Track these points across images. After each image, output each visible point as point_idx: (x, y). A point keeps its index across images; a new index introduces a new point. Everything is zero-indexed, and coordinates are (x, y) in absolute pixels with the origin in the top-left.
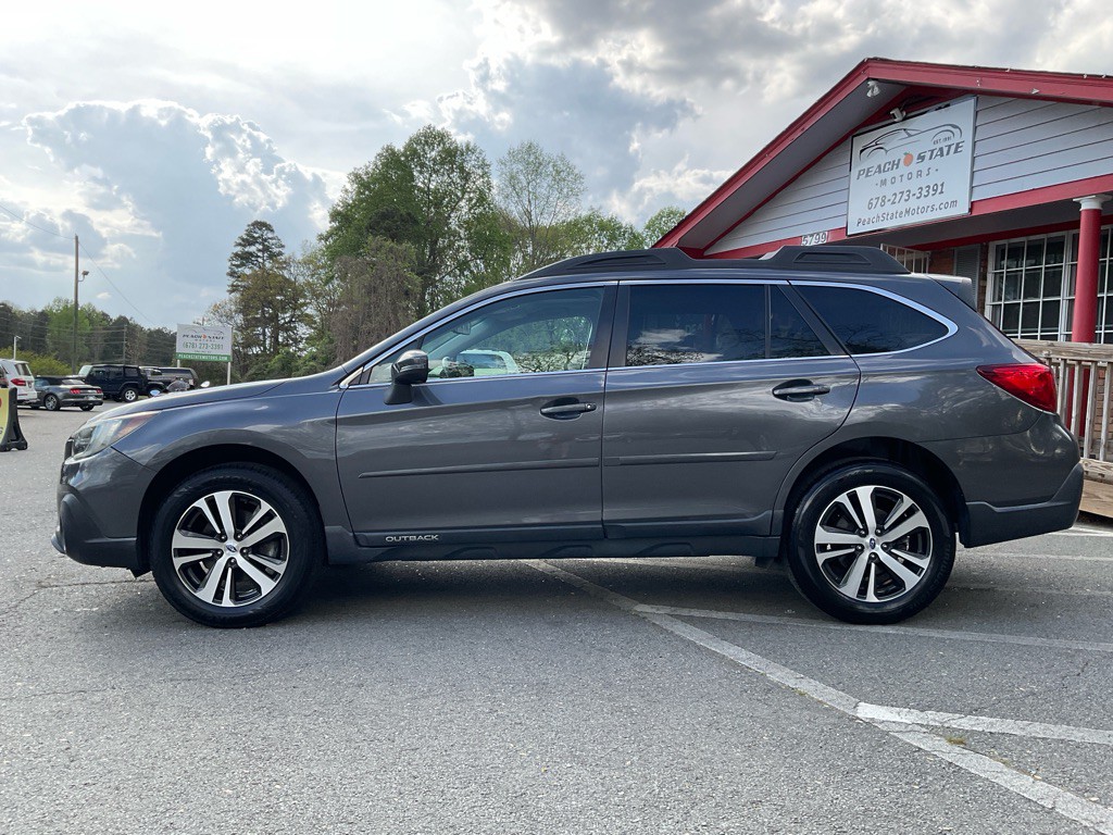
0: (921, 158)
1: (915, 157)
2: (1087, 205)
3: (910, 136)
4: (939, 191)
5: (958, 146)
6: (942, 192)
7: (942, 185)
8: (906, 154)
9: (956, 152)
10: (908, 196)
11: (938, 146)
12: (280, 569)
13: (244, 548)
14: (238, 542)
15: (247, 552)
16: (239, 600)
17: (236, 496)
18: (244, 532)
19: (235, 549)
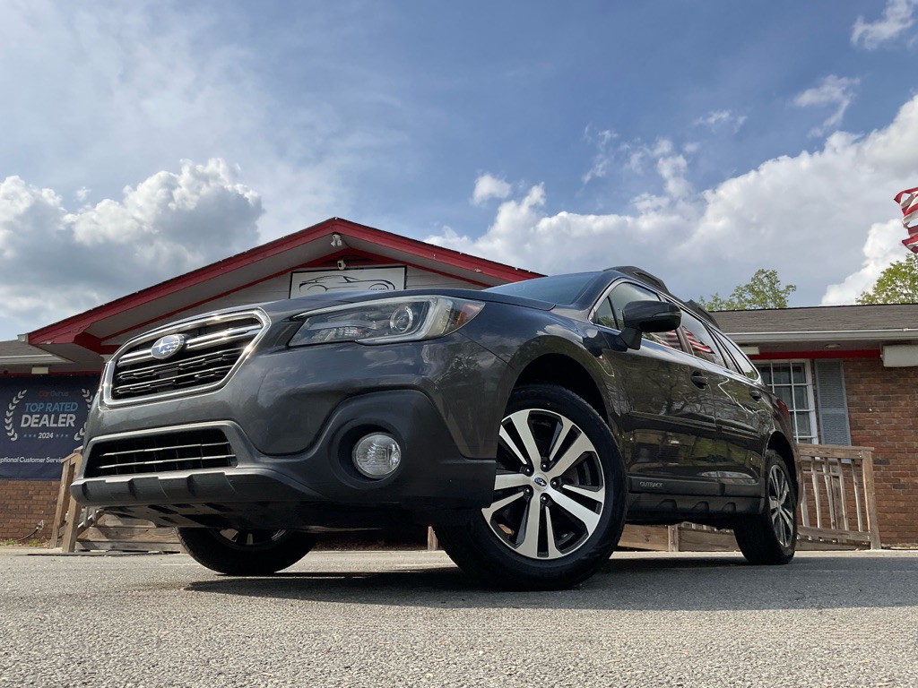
3: (349, 282)
12: (599, 496)
13: (555, 479)
14: (546, 473)
15: (557, 483)
16: (561, 548)
17: (532, 417)
18: (551, 458)
19: (545, 482)
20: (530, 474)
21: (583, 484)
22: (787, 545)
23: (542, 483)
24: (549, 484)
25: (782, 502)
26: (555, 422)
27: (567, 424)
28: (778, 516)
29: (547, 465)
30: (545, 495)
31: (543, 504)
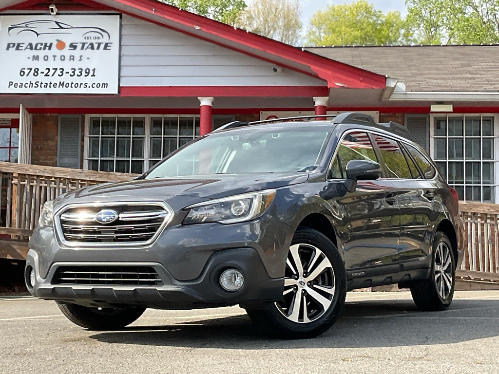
0: (73, 46)
1: (68, 45)
2: (205, 102)
3: (61, 28)
4: (91, 73)
5: (106, 45)
6: (93, 75)
7: (94, 70)
8: (57, 40)
9: (105, 48)
10: (62, 72)
11: (89, 41)
12: (332, 291)
13: (309, 282)
14: (305, 279)
15: (310, 284)
16: (310, 317)
17: (300, 247)
18: (309, 271)
19: (304, 283)
20: (297, 279)
21: (323, 284)
22: (444, 298)
23: (303, 284)
24: (306, 285)
25: (445, 268)
26: (312, 251)
27: (319, 252)
28: (440, 276)
29: (306, 275)
30: (303, 290)
31: (303, 295)
